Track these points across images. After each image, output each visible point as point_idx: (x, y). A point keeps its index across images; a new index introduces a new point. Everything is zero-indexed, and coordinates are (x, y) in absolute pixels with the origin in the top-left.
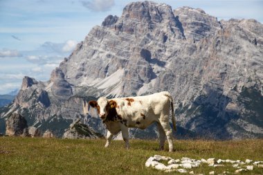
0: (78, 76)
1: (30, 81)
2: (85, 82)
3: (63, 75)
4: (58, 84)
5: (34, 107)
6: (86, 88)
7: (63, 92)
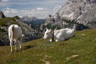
0: (62, 14)
1: (50, 16)
2: (64, 16)
3: (58, 14)
4: (57, 17)
5: (51, 22)
6: (64, 17)
7: (58, 18)
